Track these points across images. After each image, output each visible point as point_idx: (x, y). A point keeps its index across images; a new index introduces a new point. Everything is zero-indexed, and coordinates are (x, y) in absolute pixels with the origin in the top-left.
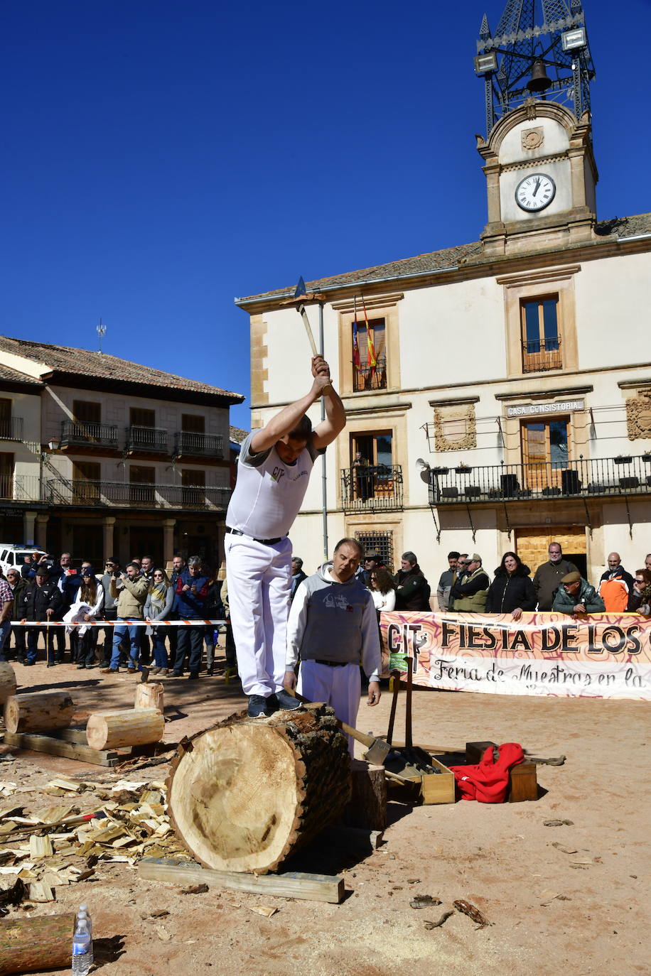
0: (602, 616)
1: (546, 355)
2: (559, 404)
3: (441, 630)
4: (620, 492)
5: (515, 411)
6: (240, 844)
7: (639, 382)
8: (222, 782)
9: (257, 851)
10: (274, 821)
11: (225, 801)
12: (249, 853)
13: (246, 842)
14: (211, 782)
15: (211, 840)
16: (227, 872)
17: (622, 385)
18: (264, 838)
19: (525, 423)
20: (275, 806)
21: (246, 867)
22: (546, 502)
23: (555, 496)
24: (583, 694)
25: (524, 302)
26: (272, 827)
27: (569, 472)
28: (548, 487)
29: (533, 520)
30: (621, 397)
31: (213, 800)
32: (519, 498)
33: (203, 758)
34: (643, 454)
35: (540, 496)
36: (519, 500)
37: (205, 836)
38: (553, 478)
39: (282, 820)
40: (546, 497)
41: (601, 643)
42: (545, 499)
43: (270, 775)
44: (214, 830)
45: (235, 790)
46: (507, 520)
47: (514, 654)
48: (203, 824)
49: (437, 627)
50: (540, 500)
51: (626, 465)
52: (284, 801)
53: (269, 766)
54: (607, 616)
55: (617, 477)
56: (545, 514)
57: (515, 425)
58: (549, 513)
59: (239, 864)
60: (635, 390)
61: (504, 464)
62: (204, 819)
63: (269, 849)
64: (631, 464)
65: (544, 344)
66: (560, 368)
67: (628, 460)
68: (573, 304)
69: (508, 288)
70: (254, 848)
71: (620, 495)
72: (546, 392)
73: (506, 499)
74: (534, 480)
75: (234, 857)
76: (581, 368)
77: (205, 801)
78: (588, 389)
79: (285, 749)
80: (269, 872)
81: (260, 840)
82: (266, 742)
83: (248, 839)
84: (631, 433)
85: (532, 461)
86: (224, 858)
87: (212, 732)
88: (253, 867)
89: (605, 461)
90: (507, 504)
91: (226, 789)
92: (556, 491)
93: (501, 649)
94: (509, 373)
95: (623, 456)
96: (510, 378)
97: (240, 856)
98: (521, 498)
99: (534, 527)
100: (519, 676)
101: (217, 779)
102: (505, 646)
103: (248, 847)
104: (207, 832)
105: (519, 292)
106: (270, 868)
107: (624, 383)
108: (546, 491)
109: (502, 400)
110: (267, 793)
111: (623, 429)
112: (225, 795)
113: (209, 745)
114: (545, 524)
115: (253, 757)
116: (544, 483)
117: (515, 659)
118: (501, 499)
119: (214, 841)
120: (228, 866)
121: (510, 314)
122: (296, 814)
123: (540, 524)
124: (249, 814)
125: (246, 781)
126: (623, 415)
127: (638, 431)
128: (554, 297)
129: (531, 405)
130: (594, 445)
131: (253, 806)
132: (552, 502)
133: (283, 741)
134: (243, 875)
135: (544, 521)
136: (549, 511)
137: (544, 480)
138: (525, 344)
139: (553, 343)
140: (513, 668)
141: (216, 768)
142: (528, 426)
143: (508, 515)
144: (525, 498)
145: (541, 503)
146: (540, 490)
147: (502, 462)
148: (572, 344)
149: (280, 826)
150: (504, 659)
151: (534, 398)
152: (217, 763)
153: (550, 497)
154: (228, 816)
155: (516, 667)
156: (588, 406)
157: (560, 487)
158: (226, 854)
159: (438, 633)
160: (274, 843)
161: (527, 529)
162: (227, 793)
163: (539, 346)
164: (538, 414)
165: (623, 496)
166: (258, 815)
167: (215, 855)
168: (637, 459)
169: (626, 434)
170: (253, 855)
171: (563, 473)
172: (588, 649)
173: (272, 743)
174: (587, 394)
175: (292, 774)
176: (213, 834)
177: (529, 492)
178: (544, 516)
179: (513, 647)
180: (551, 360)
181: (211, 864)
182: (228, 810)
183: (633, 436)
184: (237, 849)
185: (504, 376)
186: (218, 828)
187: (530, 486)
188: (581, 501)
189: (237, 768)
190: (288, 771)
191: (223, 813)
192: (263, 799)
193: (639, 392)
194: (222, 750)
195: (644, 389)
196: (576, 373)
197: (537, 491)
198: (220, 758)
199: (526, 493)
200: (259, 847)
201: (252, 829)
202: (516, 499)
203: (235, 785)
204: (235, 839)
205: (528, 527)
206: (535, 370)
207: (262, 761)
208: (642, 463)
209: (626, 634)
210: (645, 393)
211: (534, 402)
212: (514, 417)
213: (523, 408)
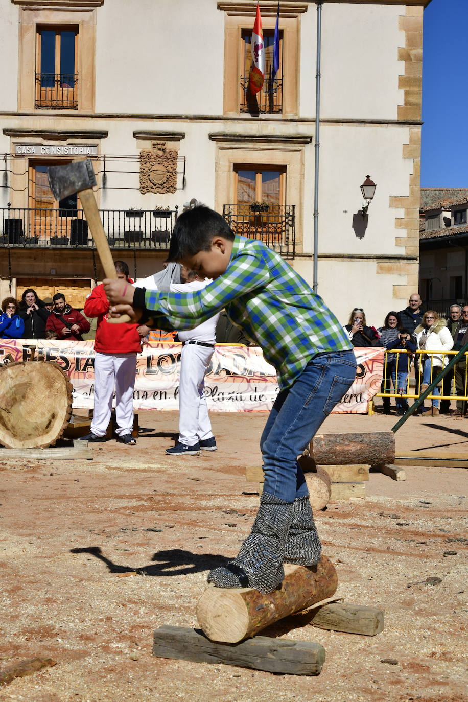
0: (158, 344)
1: (60, 92)
2: (71, 148)
3: (22, 354)
4: (129, 246)
5: (24, 150)
6: (30, 432)
7: (154, 134)
8: (18, 397)
9: (42, 435)
10: (53, 416)
11: (21, 407)
12: (38, 436)
13: (35, 430)
14: (12, 397)
15: (12, 431)
16: (23, 449)
17: (137, 135)
18: (47, 427)
19: (34, 163)
20: (54, 408)
21: (35, 445)
22: (52, 252)
23: (64, 246)
24: (142, 407)
25: (40, 28)
26: (52, 420)
27: (80, 221)
28: (56, 236)
29: (37, 271)
30: (135, 148)
31: (13, 408)
32: (24, 246)
33: (6, 383)
34: (154, 209)
35: (49, 245)
36: (24, 248)
37: (8, 429)
38: (62, 226)
39: (59, 416)
40: (54, 246)
41: (157, 366)
42: (54, 249)
43: (51, 391)
44: (14, 425)
45: (28, 401)
46: (10, 268)
47: (85, 375)
48: (6, 423)
49: (18, 351)
50: (48, 249)
51: (137, 219)
52: (60, 405)
53: (50, 385)
54: (162, 344)
55: (122, 231)
56: (50, 264)
57: (23, 165)
58: (54, 264)
59: (30, 444)
60: (150, 141)
61: (11, 207)
62: (6, 419)
63: (50, 433)
64: (143, 219)
65: (59, 79)
66: (75, 108)
67: (139, 214)
68: (93, 40)
69: (24, 10)
70: (40, 433)
71: (129, 250)
72: (59, 133)
73: (11, 245)
74: (43, 227)
75: (27, 440)
76: (98, 111)
77: (8, 408)
78: (103, 135)
79: (59, 376)
80: (51, 446)
81: (44, 428)
82: (47, 372)
83: (36, 428)
84: (143, 186)
85: (39, 206)
86: (21, 441)
87: (12, 367)
88: (40, 444)
89: (117, 213)
90: (12, 251)
91: (22, 401)
92: (64, 240)
93: (74, 371)
94: (20, 107)
95: (135, 210)
96: (21, 112)
97: (31, 439)
98: (28, 246)
99: (39, 277)
100: (89, 394)
101: (16, 395)
102: (77, 368)
103: (37, 433)
104: (9, 426)
105: (36, 16)
106: (51, 443)
107: (140, 133)
108: (54, 240)
109: (11, 135)
110: (49, 401)
111: (135, 181)
112: (21, 404)
113: (10, 375)
114: (49, 275)
115: (39, 381)
116: (53, 231)
117: (86, 379)
118: (6, 245)
119: (14, 432)
120: (23, 445)
121: (25, 40)
122: (67, 412)
123: (45, 275)
124: (37, 414)
125: (35, 395)
126: (136, 166)
127: (149, 184)
128: (73, 29)
129: (42, 145)
130: (105, 194)
131: (40, 410)
132: (58, 252)
133: (58, 371)
134: (34, 449)
135: (48, 272)
136: (55, 261)
137: (53, 227)
138: (39, 76)
139: (69, 79)
140: (84, 387)
141: (14, 389)
142: (37, 167)
143: (11, 263)
144: (32, 246)
145: (48, 252)
146: (48, 238)
147: (9, 205)
148: (89, 84)
149: (57, 420)
150: (76, 379)
151: (46, 138)
152: (15, 386)
153: (59, 246)
154: (23, 416)
155: (86, 386)
156: (102, 153)
157: (69, 237)
158: (22, 439)
159: (18, 357)
160: (54, 429)
161: (29, 279)
162: (23, 403)
163: (54, 80)
164: (49, 155)
165: (132, 250)
166: (43, 414)
167: (15, 440)
168: (148, 213)
169: (138, 186)
170: (40, 437)
171: (73, 222)
172: (146, 370)
173: (51, 373)
174: (102, 140)
175: (65, 389)
176: (13, 427)
177: (36, 240)
178: (49, 266)
179: (84, 369)
180: (65, 98)
181: (11, 445)
182: (23, 413)
183: (144, 190)
184: (29, 435)
185: (14, 109)
186: (16, 424)
187: (38, 233)
188: (88, 253)
189: (29, 388)
190: (61, 387)
191: (21, 415)
192: (46, 405)
193: (154, 144)
194: (19, 378)
195: (159, 142)
196: (92, 116)
197: (45, 240)
198: (18, 383)
199: (33, 241)
200: (44, 432)
201: (39, 423)
202: (22, 246)
203: (28, 398)
204: (27, 429)
205: (31, 277)
206: (47, 107)
207: (45, 383)
208: (153, 219)
209: (176, 359)
210: (160, 146)
211: (45, 142)
212: (21, 156)
213: (33, 148)
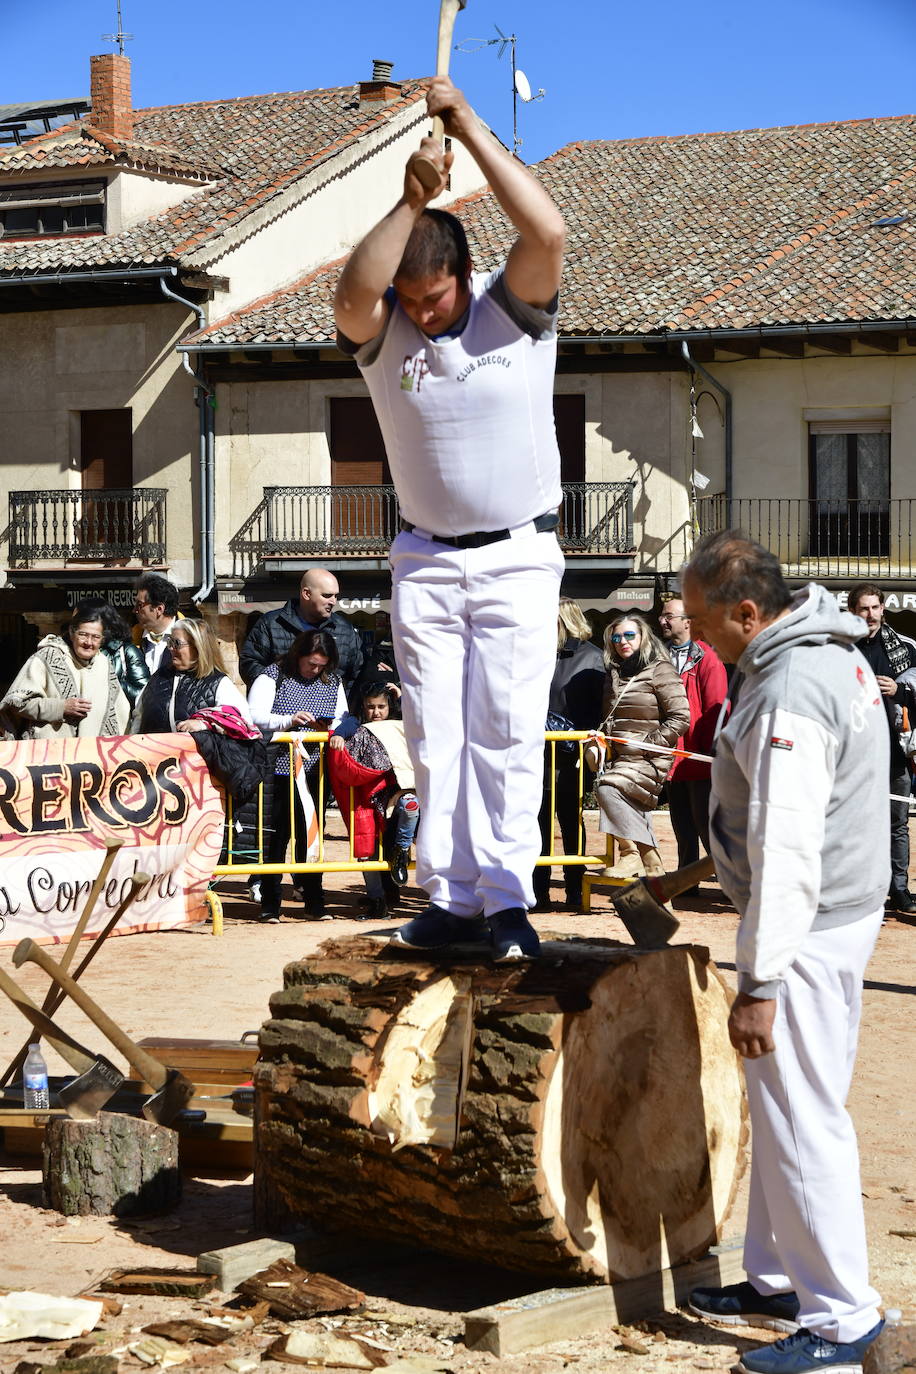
8: (632, 1087)
9: (694, 1213)
10: (714, 1140)
11: (640, 1123)
12: (681, 1222)
13: (676, 1200)
14: (616, 1092)
15: (622, 1218)
18: (702, 1183)
21: (676, 1253)
26: (713, 1155)
31: (621, 1129)
33: (600, 1040)
37: (610, 1213)
39: (725, 1135)
44: (624, 1194)
45: (654, 1096)
52: (724, 1096)
70: (689, 1209)
77: (608, 1134)
81: (696, 1188)
83: (678, 1194)
86: (641, 1248)
88: (690, 1247)
91: (642, 1098)
101: (625, 1080)
103: (679, 1209)
104: (613, 1201)
113: (605, 1008)
115: (672, 1017)
119: (626, 1219)
120: (648, 1263)
122: (742, 1117)
125: (666, 1071)
131: (681, 1123)
141: (619, 1058)
149: (723, 1148)
152: (620, 1048)
154: (647, 1154)
160: (717, 1186)
162: (643, 1107)
166: (690, 1136)
167: (629, 1250)
170: (688, 1224)
181: (620, 1272)
182: (646, 1143)
186: (629, 1189)
189: (651, 1048)
191: (640, 1152)
192: (696, 1101)
194: (626, 1014)
198: (625, 1033)
200: (694, 1205)
201: (683, 1168)
203: (653, 1084)
204: (658, 1201)
